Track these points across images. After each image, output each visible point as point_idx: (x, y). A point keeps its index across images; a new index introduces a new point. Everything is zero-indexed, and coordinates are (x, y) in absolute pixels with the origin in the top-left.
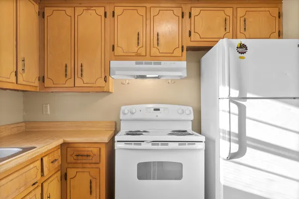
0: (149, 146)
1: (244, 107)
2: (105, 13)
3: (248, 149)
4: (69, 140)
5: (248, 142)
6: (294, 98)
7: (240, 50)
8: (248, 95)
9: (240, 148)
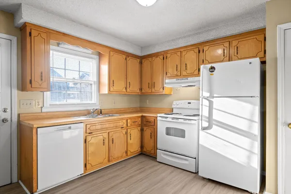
0: (171, 120)
1: (212, 102)
2: (164, 58)
3: (213, 126)
4: (144, 115)
5: (214, 122)
6: (252, 97)
7: (211, 70)
8: (215, 96)
9: (209, 125)
